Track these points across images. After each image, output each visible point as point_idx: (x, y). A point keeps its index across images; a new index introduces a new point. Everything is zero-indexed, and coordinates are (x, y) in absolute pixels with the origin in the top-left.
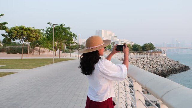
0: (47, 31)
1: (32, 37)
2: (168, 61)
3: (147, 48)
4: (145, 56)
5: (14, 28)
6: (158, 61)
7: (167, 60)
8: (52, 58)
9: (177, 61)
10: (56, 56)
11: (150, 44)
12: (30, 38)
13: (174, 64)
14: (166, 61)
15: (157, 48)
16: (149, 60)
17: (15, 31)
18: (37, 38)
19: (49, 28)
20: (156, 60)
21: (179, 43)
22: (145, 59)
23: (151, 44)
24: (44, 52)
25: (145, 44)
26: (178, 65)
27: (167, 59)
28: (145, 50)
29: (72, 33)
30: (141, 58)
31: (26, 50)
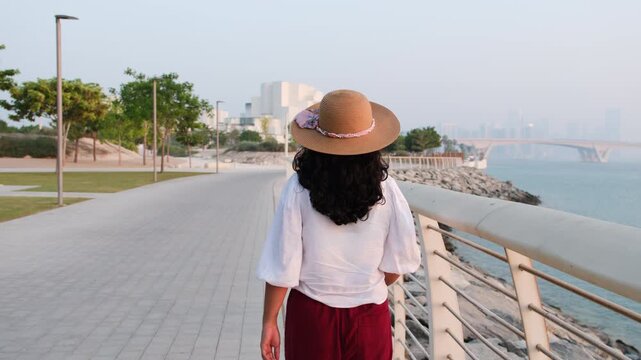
0: (124, 93)
1: (87, 110)
2: (477, 182)
3: (418, 142)
4: (411, 166)
5: (33, 84)
6: (447, 179)
7: (476, 178)
8: (151, 169)
9: (508, 183)
10: (144, 164)
11: (428, 129)
12: (81, 115)
13: (493, 189)
14: (471, 180)
15: (459, 143)
16: (422, 176)
17: (40, 94)
18: (98, 113)
19: (131, 85)
20: (440, 178)
21: (531, 125)
22: (408, 173)
23: (432, 129)
24: (104, 152)
25: (414, 131)
26: (504, 191)
27: (474, 175)
28: (414, 147)
29: (200, 100)
30: (398, 173)
31: (53, 147)
